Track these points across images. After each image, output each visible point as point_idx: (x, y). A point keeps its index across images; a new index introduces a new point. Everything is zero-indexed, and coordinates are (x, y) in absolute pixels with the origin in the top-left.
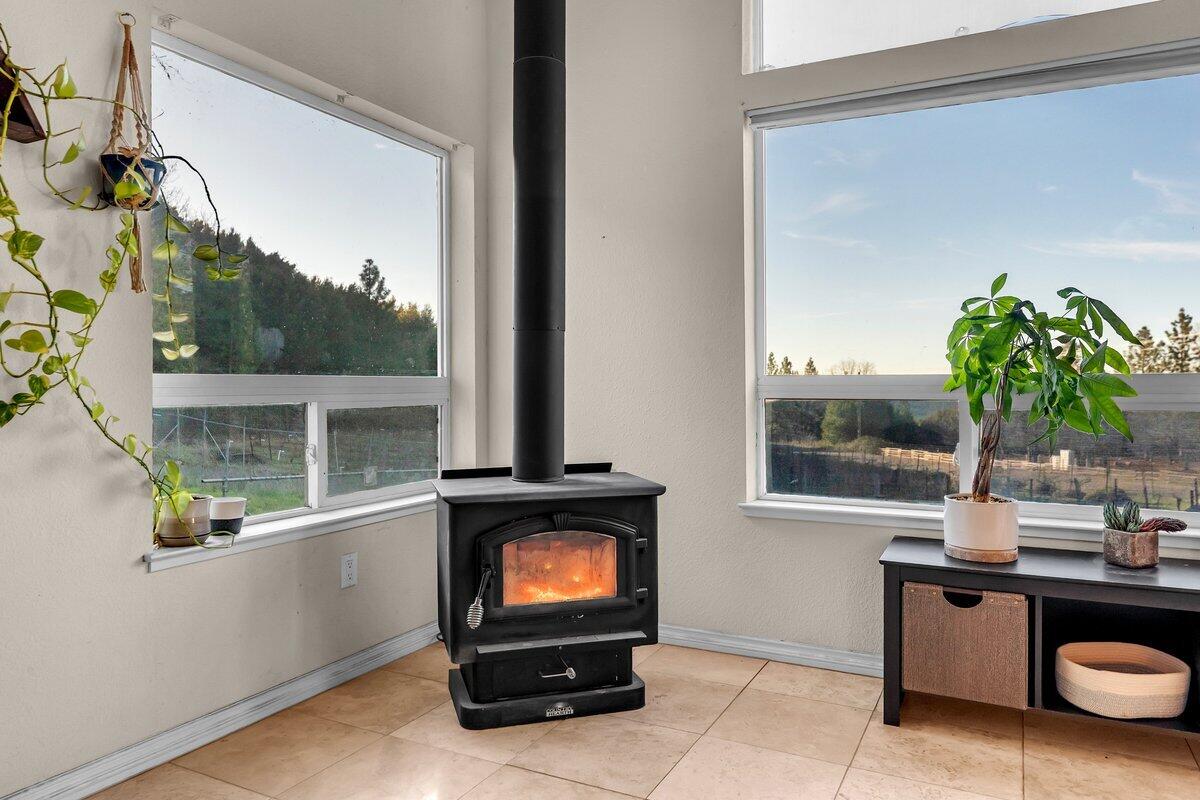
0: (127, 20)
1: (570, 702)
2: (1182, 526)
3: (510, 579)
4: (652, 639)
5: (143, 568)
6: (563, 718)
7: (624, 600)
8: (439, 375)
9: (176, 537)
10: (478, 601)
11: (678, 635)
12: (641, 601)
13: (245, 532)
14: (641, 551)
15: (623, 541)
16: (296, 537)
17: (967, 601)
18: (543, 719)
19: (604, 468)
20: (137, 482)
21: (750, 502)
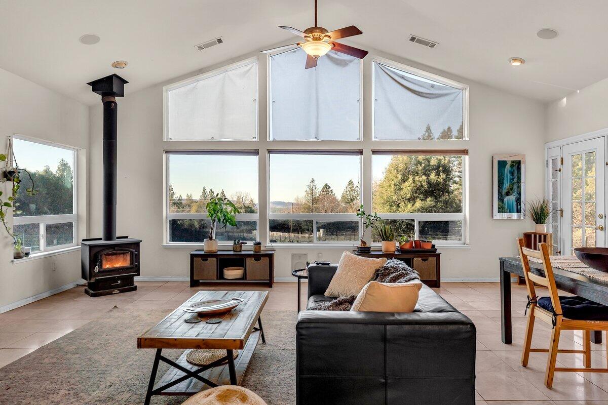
0: (10, 138)
1: (119, 290)
2: (246, 243)
3: (104, 262)
4: (139, 275)
5: (12, 263)
6: (116, 293)
7: (132, 266)
8: (74, 213)
9: (18, 256)
10: (97, 267)
11: (146, 279)
12: (136, 266)
13: (31, 256)
14: (136, 255)
15: (132, 252)
16: (43, 257)
17: (206, 260)
18: (112, 294)
19: (127, 237)
20: (10, 244)
21: (165, 244)
